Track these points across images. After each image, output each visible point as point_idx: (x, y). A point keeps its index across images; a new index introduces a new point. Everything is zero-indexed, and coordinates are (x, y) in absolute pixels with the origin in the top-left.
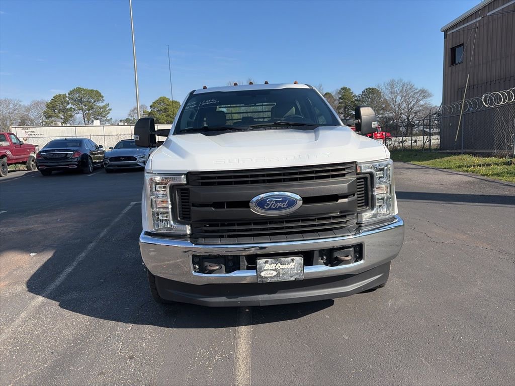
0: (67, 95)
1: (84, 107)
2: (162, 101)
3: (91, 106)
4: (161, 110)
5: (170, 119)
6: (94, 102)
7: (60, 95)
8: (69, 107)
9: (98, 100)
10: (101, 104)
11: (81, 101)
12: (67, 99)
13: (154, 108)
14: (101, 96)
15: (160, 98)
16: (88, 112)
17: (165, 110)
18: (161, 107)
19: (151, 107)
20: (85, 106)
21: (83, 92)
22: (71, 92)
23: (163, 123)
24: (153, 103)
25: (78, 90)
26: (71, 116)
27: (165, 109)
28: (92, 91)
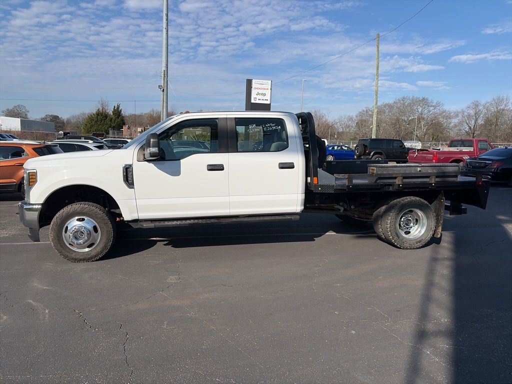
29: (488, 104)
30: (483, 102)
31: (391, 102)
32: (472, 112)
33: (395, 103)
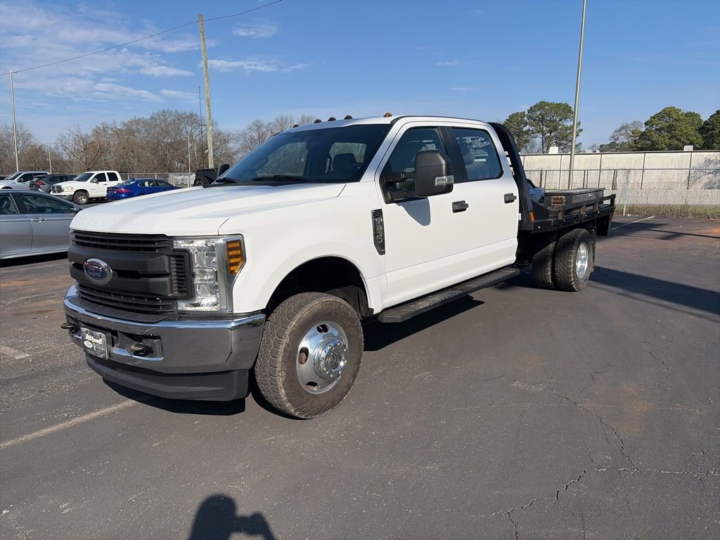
0: (526, 113)
1: (545, 128)
2: (667, 113)
3: (554, 127)
4: (662, 128)
5: (675, 142)
6: (560, 120)
7: (517, 113)
8: (526, 129)
9: (566, 118)
10: (568, 123)
11: (542, 120)
12: (526, 118)
13: (652, 126)
14: (570, 111)
15: (664, 110)
16: (548, 134)
17: (670, 129)
18: (663, 124)
19: (646, 124)
20: (547, 126)
21: (547, 107)
22: (531, 108)
23: (663, 149)
24: (652, 117)
25: (541, 105)
26: (526, 141)
27: (671, 126)
28: (559, 105)
29: (271, 126)
30: (265, 123)
31: (147, 117)
32: (255, 135)
33: (152, 118)
